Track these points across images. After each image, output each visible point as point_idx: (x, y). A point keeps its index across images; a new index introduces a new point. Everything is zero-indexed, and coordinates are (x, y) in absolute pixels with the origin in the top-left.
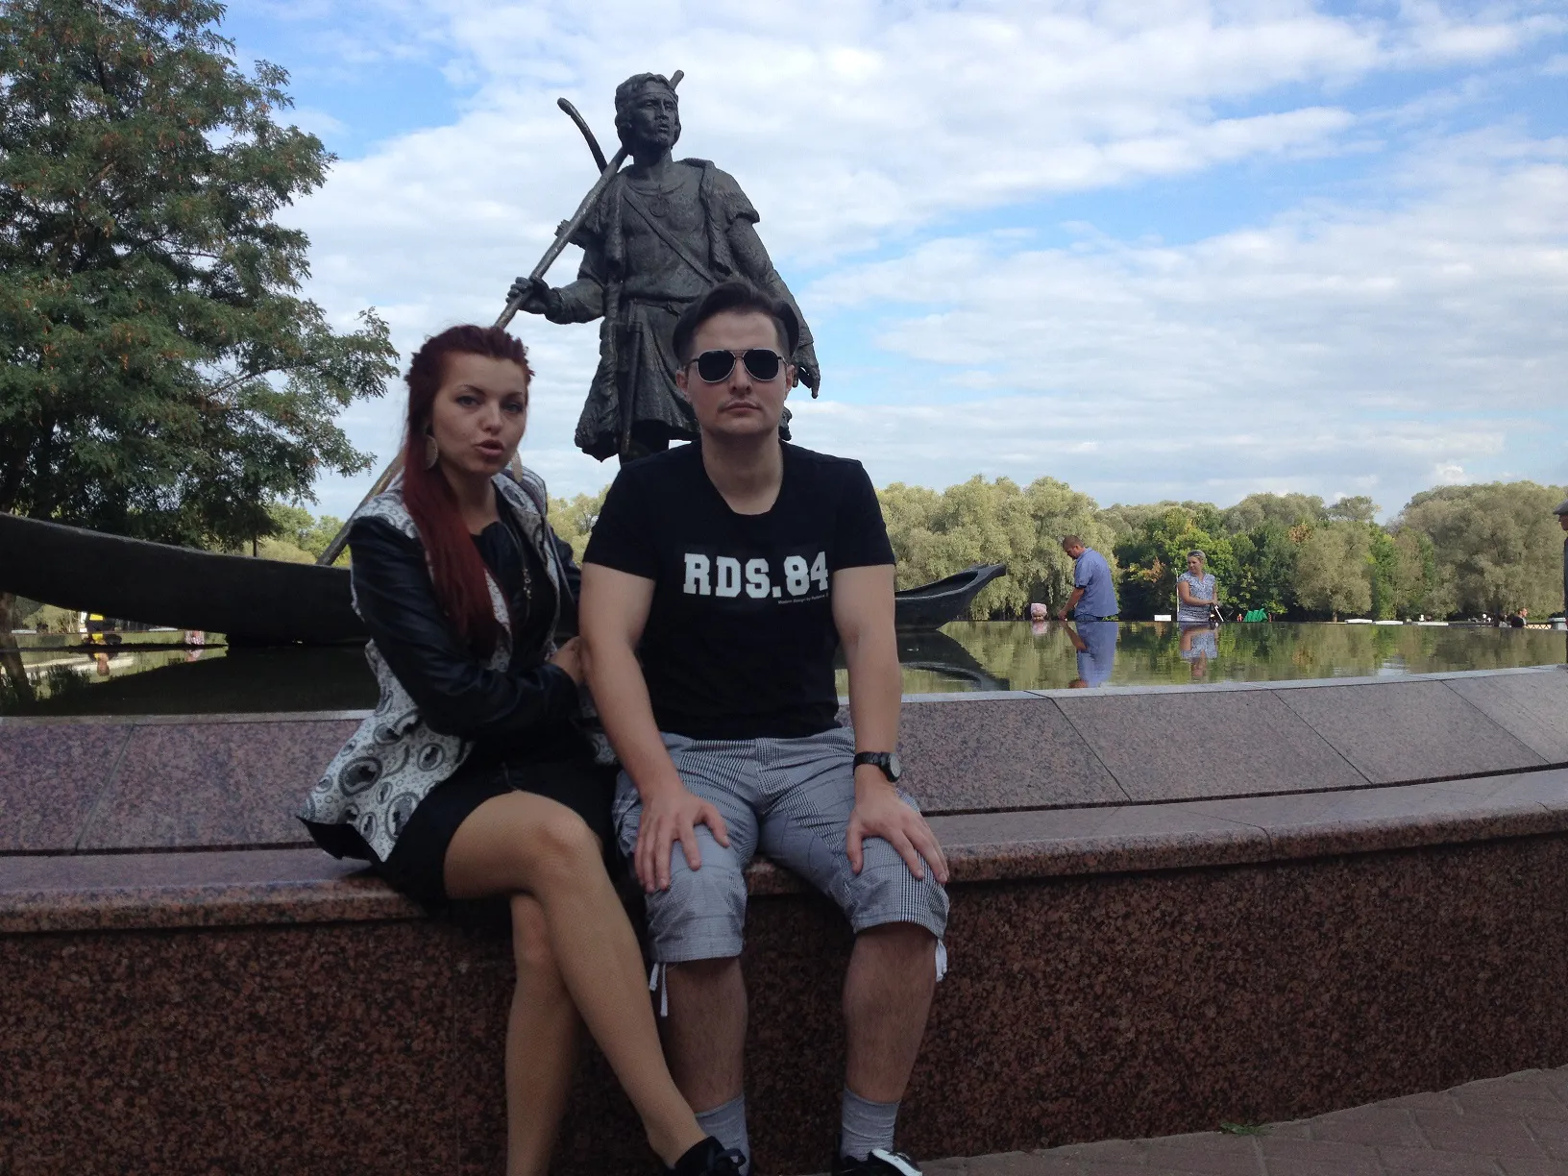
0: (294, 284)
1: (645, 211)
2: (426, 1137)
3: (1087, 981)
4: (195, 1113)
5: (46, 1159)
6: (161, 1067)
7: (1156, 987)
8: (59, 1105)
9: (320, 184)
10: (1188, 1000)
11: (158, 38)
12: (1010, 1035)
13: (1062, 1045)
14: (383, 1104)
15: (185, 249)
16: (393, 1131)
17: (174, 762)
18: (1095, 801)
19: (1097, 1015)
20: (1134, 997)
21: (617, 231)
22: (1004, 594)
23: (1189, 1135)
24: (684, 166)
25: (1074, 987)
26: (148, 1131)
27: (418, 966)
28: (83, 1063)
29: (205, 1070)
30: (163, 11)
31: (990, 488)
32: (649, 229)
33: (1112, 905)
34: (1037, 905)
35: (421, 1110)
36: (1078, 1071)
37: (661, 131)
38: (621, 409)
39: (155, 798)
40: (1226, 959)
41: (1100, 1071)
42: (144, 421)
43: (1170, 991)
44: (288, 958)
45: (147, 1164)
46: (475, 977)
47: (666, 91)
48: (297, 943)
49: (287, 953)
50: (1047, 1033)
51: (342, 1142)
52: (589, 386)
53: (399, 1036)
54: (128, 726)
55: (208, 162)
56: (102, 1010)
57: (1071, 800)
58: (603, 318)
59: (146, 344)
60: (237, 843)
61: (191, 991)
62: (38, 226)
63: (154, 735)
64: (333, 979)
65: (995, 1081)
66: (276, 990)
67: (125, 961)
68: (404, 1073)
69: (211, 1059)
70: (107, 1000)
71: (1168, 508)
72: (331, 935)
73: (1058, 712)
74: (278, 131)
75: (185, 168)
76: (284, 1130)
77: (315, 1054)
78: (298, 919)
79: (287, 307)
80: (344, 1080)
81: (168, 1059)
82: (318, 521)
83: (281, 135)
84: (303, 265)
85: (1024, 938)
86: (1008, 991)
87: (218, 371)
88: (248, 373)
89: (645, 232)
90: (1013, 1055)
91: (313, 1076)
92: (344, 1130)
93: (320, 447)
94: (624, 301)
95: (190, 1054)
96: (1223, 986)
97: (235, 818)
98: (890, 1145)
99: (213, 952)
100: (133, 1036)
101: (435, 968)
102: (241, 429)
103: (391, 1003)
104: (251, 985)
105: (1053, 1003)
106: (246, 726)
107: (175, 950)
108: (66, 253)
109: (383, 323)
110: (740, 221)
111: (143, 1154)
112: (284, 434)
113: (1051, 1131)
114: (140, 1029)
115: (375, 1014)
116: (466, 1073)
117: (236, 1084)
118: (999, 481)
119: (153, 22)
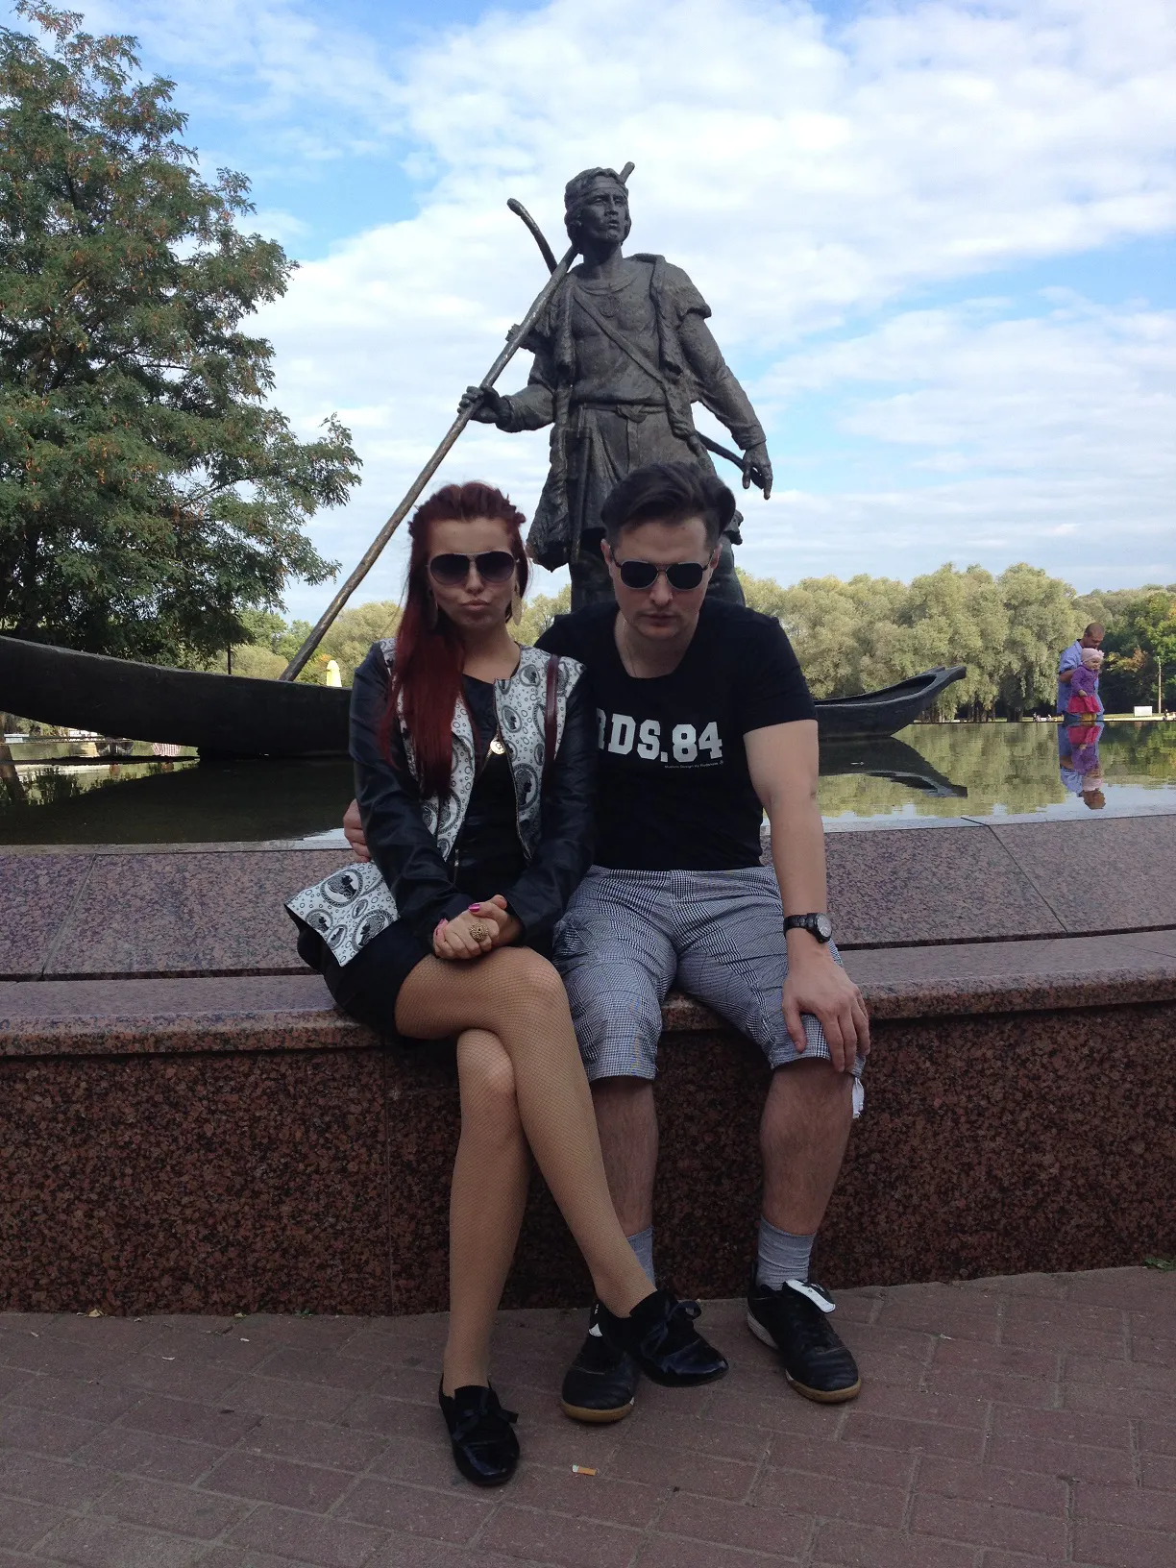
0: (259, 392)
1: (594, 312)
2: (362, 1253)
3: (1010, 1117)
4: (148, 1226)
5: (15, 1264)
6: (117, 1183)
7: (1082, 1123)
8: (27, 1214)
9: (282, 294)
10: (1115, 1136)
11: (124, 149)
12: (930, 1169)
13: (983, 1179)
14: (320, 1221)
15: (156, 362)
16: (330, 1246)
17: (132, 891)
18: (1029, 932)
19: (1019, 1151)
20: (1059, 1134)
21: (567, 334)
22: (972, 688)
23: (1112, 1270)
24: (633, 263)
25: (996, 1123)
26: (106, 1241)
27: (353, 1093)
28: (47, 1177)
29: (157, 1186)
30: (128, 123)
31: (960, 577)
32: (600, 331)
33: (1038, 1043)
34: (959, 1042)
35: (355, 1228)
36: (999, 1206)
37: (611, 227)
38: (571, 517)
39: (114, 925)
40: (1157, 1095)
41: (1023, 1206)
42: (120, 532)
43: (1096, 1127)
44: (232, 1083)
45: (105, 1272)
46: (407, 1104)
47: (617, 186)
48: (241, 1069)
49: (231, 1079)
50: (968, 1168)
51: (283, 1256)
52: (540, 495)
53: (335, 1159)
54: (90, 856)
55: (175, 274)
56: (63, 1129)
57: (1004, 932)
58: (553, 425)
59: (121, 458)
60: (190, 969)
61: (143, 1113)
62: (17, 344)
63: (115, 864)
64: (275, 1103)
65: (914, 1214)
66: (221, 1112)
67: (83, 1085)
68: (340, 1193)
69: (163, 1176)
70: (68, 1120)
71: (1152, 593)
72: (272, 1062)
73: (994, 841)
74: (241, 240)
75: (154, 280)
76: (229, 1244)
77: (258, 1173)
78: (241, 1048)
79: (253, 416)
80: (284, 1198)
81: (123, 1175)
82: (290, 626)
83: (243, 243)
84: (269, 375)
85: (946, 1075)
86: (929, 1127)
87: (192, 481)
88: (217, 484)
89: (594, 334)
90: (932, 1189)
91: (256, 1194)
92: (285, 1245)
93: (288, 556)
94: (574, 405)
95: (143, 1172)
96: (1152, 1123)
97: (188, 945)
98: (804, 1276)
99: (163, 1076)
100: (92, 1153)
101: (369, 1095)
102: (213, 539)
103: (328, 1126)
104: (199, 1108)
105: (974, 1139)
106: (200, 856)
107: (128, 1075)
108: (43, 369)
109: (345, 430)
110: (691, 317)
111: (102, 1262)
112: (253, 544)
113: (970, 1263)
114: (98, 1148)
115: (314, 1137)
116: (398, 1194)
117: (185, 1200)
118: (970, 569)
119: (119, 135)
